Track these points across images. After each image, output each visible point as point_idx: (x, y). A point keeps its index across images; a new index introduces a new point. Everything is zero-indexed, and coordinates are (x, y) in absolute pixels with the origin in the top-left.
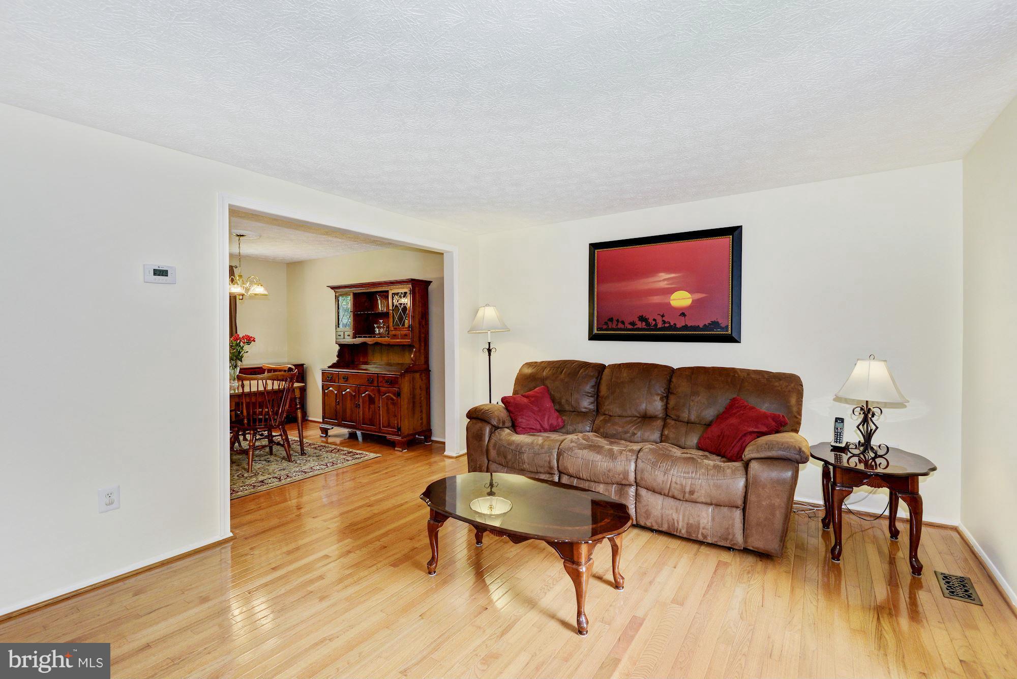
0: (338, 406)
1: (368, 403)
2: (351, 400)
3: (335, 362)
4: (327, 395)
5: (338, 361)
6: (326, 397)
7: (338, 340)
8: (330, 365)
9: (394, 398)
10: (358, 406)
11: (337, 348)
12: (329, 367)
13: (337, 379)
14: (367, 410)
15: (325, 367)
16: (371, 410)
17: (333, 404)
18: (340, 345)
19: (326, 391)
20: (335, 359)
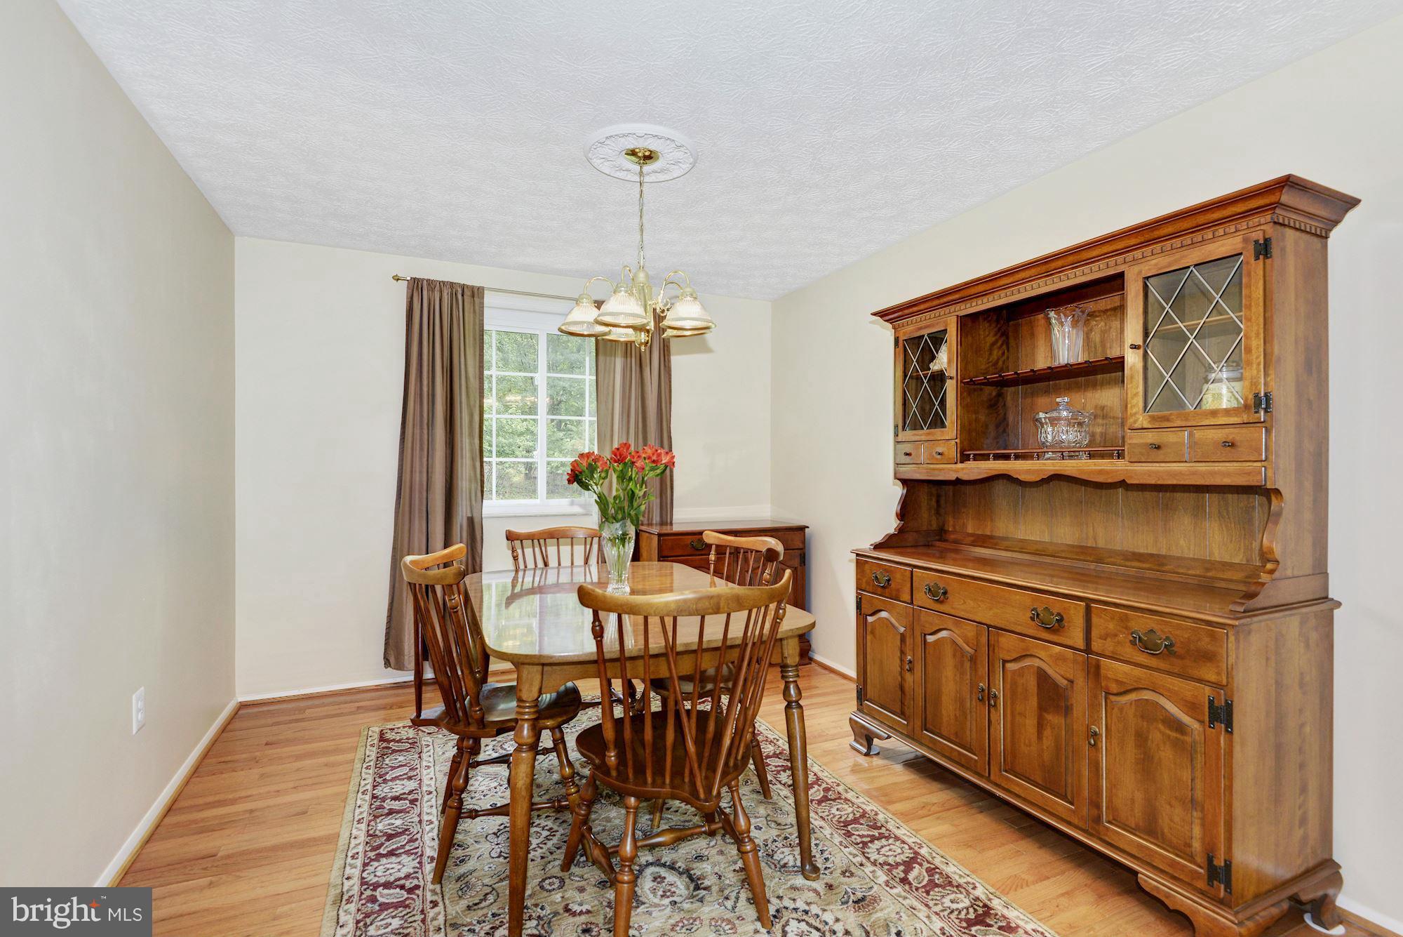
0: (908, 676)
1: (1034, 702)
2: (959, 667)
3: (892, 531)
4: (873, 633)
5: (901, 531)
6: (869, 637)
7: (902, 469)
8: (878, 538)
9: (1194, 725)
10: (987, 698)
11: (898, 491)
12: (878, 547)
13: (907, 588)
14: (1030, 723)
15: (865, 545)
16: (1047, 732)
17: (894, 665)
18: (905, 482)
19: (870, 619)
20: (890, 525)
